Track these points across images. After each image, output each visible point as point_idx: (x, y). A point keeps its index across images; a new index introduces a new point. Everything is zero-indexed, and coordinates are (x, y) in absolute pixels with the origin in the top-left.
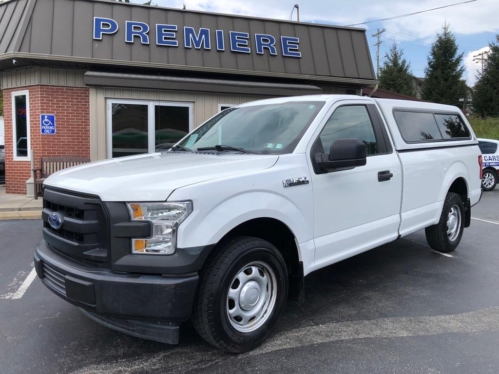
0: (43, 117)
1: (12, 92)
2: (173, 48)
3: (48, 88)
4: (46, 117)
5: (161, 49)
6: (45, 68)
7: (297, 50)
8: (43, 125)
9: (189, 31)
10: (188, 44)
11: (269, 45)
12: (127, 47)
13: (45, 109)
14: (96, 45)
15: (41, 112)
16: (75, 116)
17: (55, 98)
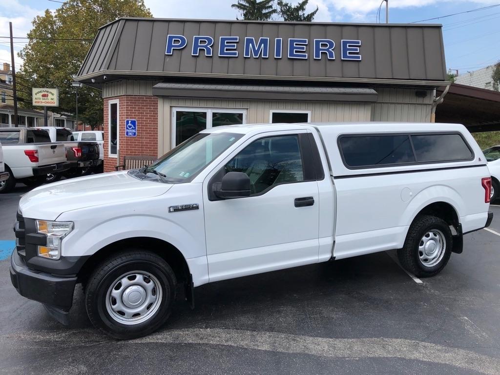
0: (128, 122)
1: (109, 101)
2: (234, 59)
3: (131, 98)
4: (130, 122)
5: (222, 59)
6: (130, 81)
7: (357, 53)
8: (127, 128)
9: (249, 41)
10: (247, 54)
11: (327, 50)
12: (193, 59)
13: (130, 115)
14: (168, 59)
15: (127, 118)
16: (152, 121)
17: (137, 105)
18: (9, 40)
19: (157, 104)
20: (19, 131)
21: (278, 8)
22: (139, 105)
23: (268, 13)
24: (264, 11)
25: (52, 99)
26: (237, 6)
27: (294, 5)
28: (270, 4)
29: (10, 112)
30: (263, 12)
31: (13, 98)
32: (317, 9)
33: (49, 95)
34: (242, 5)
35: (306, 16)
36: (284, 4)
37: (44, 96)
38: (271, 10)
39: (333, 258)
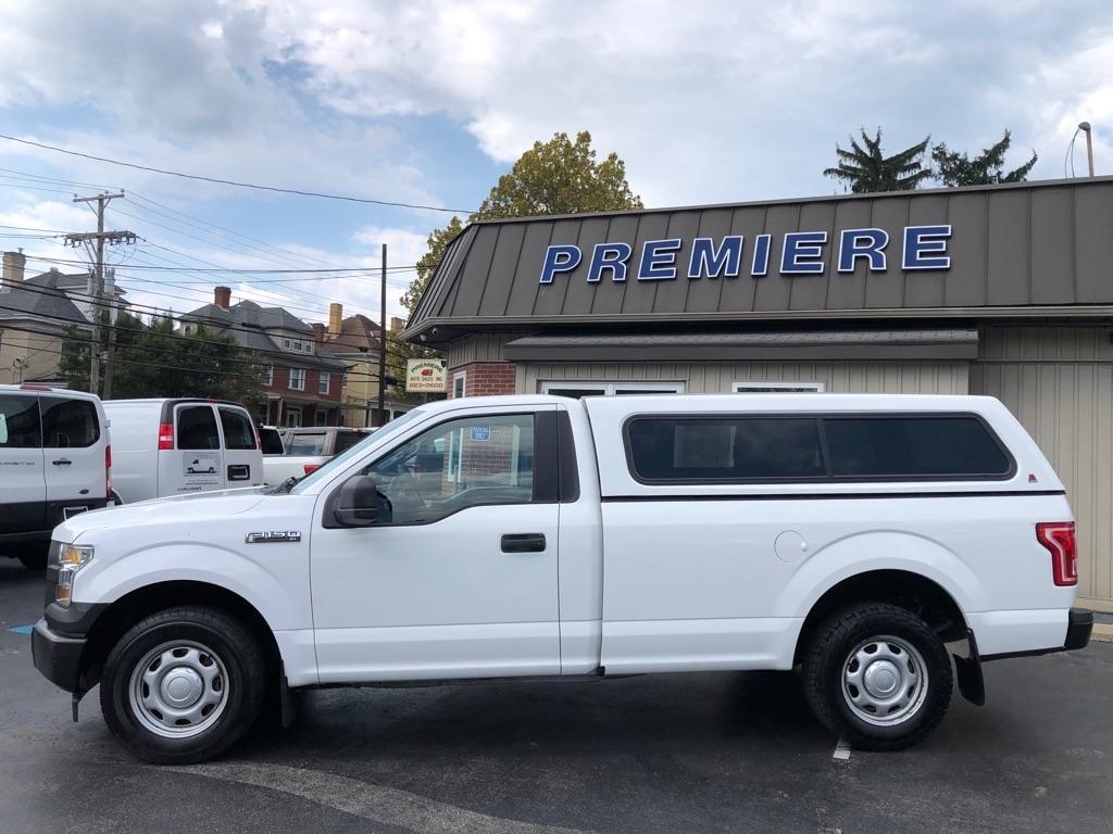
1: (455, 375)
2: (668, 282)
3: (485, 367)
5: (643, 285)
6: (483, 336)
7: (943, 254)
14: (544, 291)
17: (494, 381)
18: (381, 271)
19: (514, 377)
20: (324, 434)
21: (936, 167)
22: (497, 381)
23: (911, 178)
24: (901, 177)
25: (438, 379)
26: (836, 171)
27: (973, 154)
28: (914, 160)
29: (392, 405)
30: (898, 178)
31: (378, 379)
32: (1035, 159)
33: (435, 370)
34: (848, 168)
35: (1005, 175)
36: (948, 156)
37: (425, 373)
38: (918, 171)
39: (600, 670)
